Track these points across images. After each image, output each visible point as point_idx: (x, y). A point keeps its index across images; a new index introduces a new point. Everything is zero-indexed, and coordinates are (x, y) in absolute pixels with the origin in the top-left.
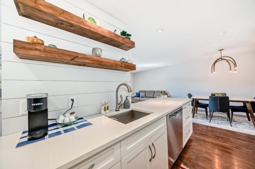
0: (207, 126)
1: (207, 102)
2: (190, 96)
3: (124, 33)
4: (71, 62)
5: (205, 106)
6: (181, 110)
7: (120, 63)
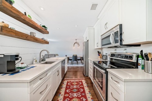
0: (71, 67)
1: (72, 58)
2: (66, 56)
3: (44, 26)
4: (26, 39)
5: (71, 60)
6: (65, 60)
7: (41, 40)
